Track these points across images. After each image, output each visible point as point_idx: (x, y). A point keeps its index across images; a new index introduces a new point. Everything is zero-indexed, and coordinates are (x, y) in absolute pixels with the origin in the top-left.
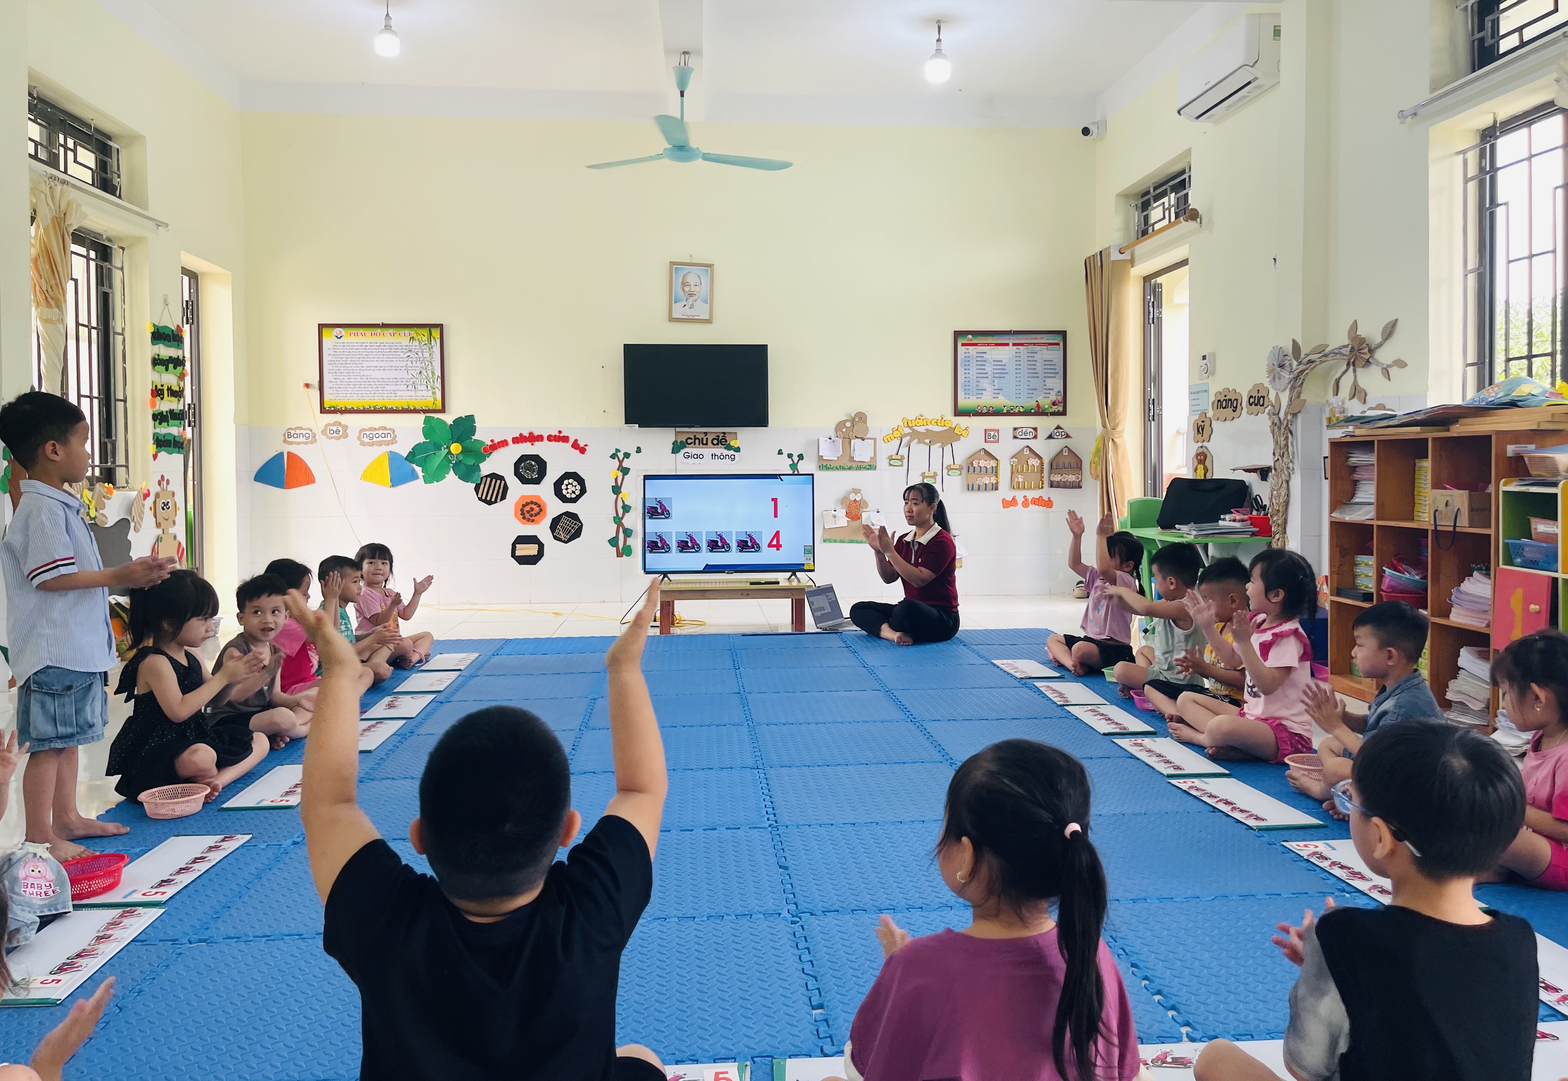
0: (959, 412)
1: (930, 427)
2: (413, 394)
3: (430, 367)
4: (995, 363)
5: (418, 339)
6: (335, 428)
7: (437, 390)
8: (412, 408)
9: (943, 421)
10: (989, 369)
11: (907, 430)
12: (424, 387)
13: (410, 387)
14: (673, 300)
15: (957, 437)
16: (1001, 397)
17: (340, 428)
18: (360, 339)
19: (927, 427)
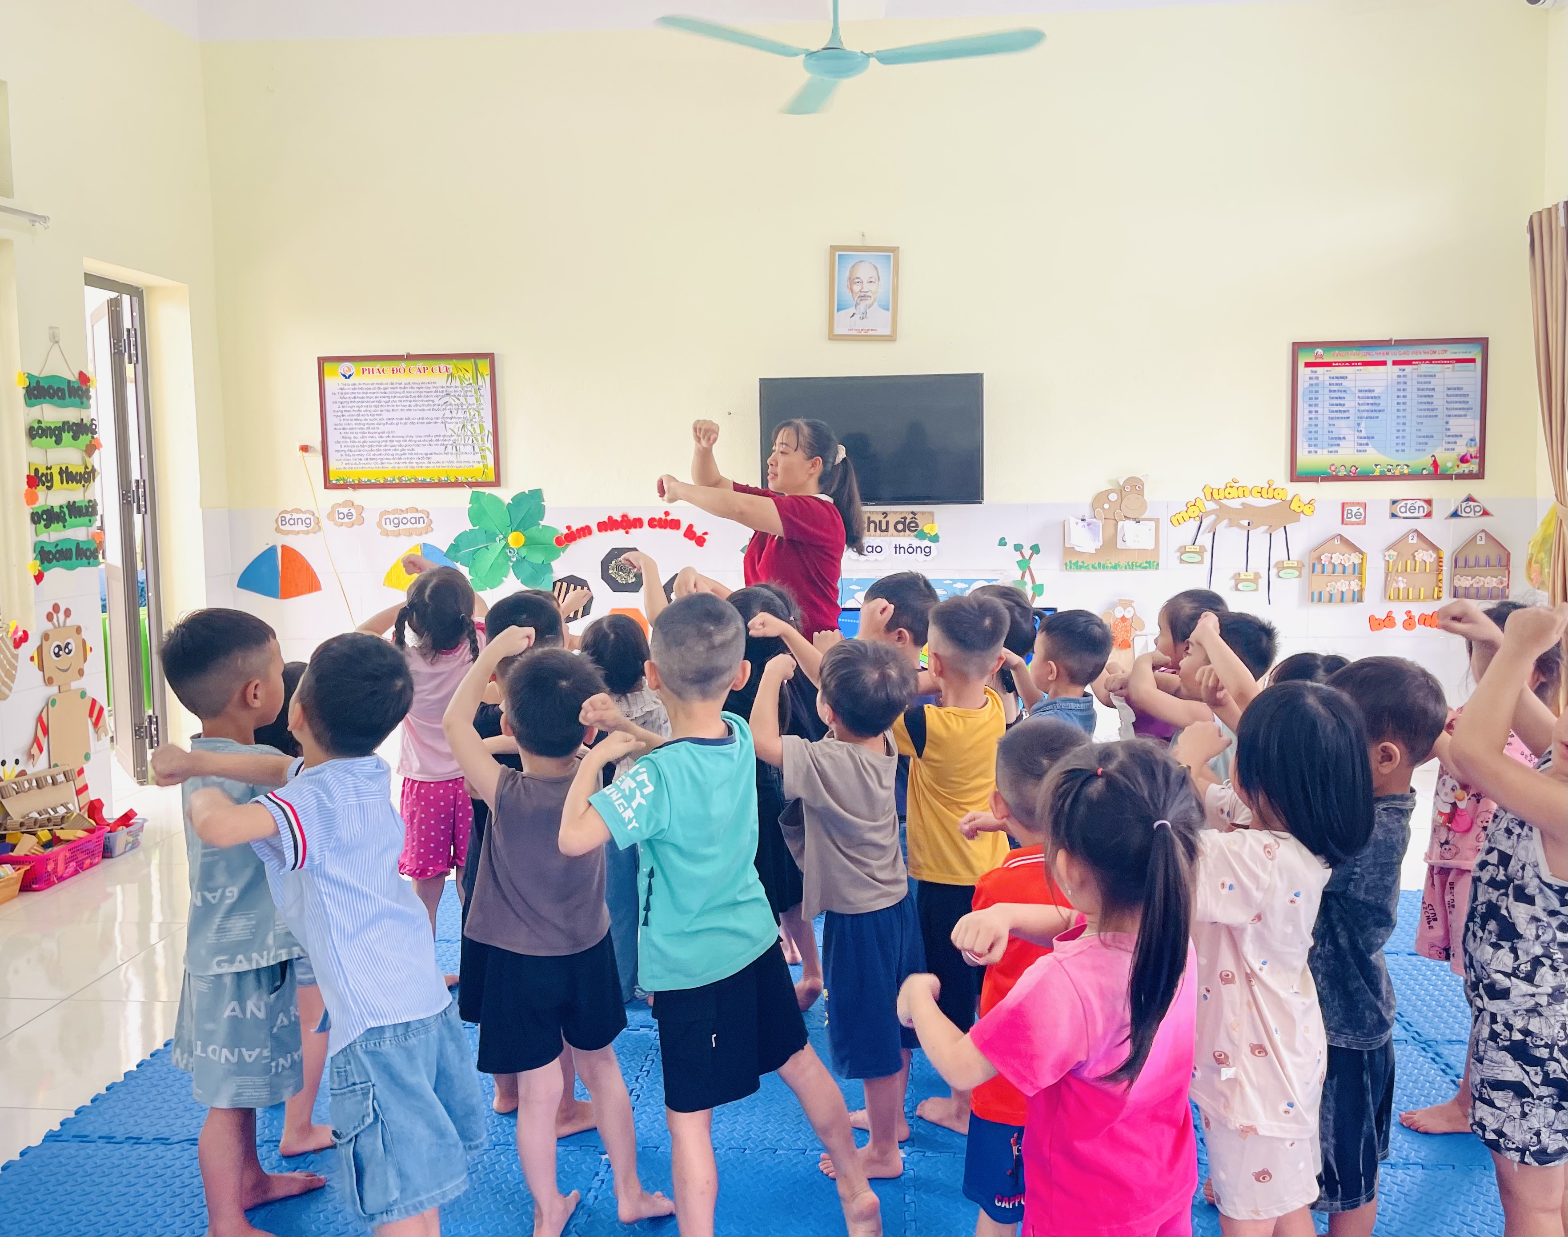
0: (1296, 476)
1: (1250, 500)
2: (453, 458)
3: (477, 419)
4: (1361, 395)
5: (459, 377)
6: (345, 511)
7: (487, 451)
8: (453, 480)
9: (1271, 490)
10: (1350, 403)
11: (1211, 506)
12: (469, 449)
13: (450, 447)
14: (836, 305)
15: (1295, 516)
16: (1370, 449)
17: (353, 511)
18: (375, 379)
19: (1243, 500)
